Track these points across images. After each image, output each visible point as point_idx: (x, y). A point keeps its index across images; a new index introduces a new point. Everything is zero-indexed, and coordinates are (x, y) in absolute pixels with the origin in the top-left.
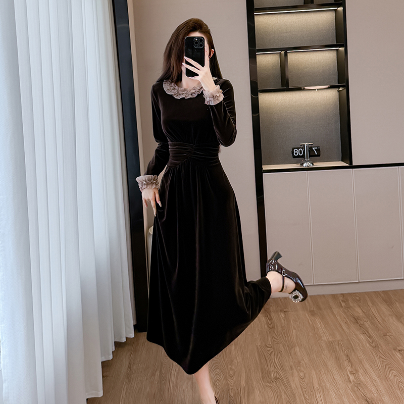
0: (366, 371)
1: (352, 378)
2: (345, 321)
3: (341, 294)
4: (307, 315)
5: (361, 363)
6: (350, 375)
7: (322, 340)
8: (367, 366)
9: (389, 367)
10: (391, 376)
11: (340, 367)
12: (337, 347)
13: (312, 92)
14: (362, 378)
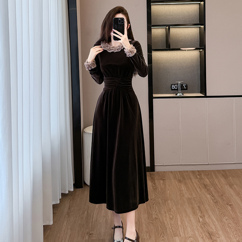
0: (209, 216)
1: (201, 220)
2: (199, 186)
3: (198, 171)
4: (176, 182)
5: (207, 211)
6: (200, 218)
7: (185, 197)
8: (210, 213)
9: (223, 215)
10: (224, 220)
11: (194, 213)
12: (193, 202)
13: (184, 52)
14: (207, 220)
